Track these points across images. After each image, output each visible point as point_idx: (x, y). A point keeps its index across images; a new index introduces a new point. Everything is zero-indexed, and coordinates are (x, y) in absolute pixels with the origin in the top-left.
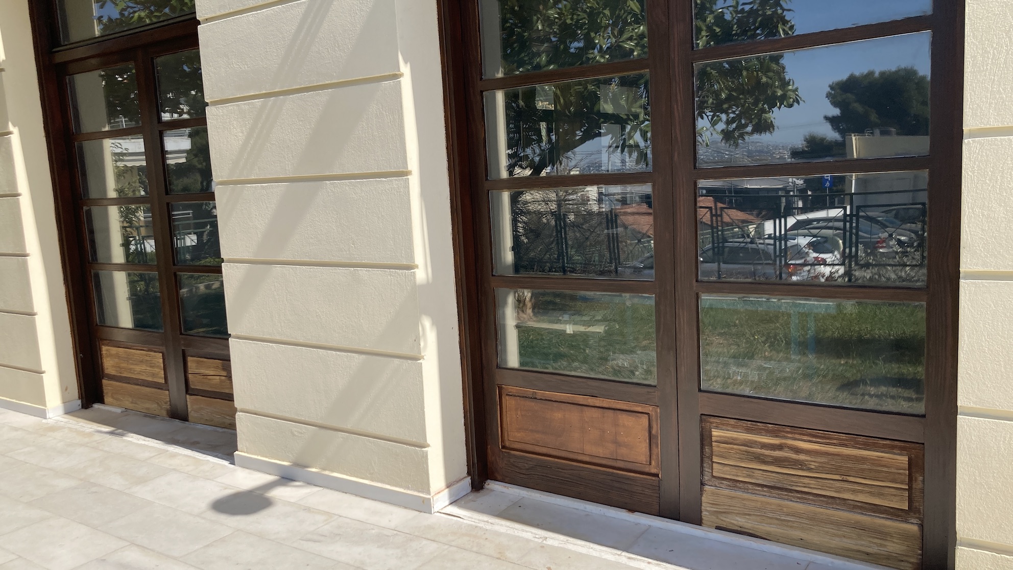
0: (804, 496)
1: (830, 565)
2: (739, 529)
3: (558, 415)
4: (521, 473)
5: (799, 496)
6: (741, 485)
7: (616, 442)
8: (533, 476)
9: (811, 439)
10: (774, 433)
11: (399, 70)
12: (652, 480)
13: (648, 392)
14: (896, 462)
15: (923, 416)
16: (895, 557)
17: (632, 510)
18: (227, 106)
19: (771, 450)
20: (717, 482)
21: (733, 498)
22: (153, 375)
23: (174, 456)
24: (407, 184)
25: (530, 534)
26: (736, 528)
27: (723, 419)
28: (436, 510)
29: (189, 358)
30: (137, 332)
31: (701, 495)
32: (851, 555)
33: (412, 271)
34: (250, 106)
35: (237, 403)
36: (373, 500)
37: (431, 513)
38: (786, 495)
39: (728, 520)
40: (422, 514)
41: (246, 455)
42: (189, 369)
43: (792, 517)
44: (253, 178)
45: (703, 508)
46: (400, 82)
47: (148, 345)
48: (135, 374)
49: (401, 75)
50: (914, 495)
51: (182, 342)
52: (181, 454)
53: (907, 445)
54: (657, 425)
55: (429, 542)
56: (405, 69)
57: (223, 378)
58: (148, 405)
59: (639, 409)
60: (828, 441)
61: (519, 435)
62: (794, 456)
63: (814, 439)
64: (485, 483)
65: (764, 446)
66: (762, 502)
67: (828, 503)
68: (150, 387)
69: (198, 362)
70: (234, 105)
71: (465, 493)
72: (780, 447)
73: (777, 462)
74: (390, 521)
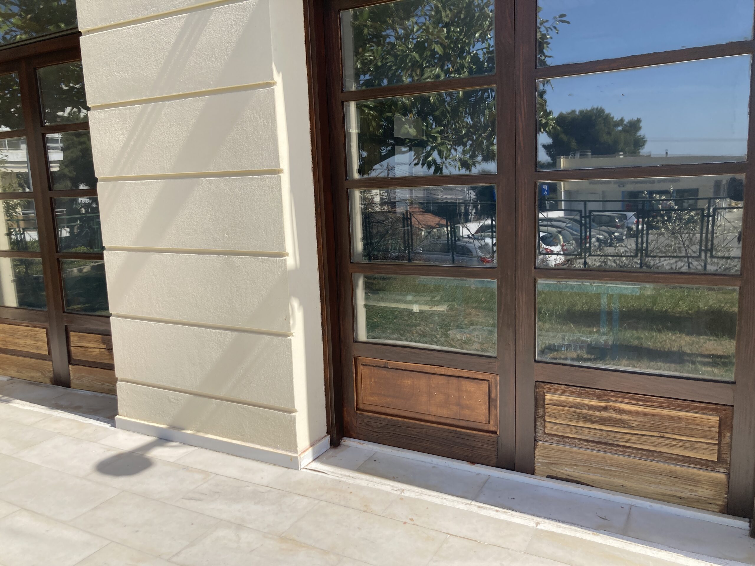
0: (624, 449)
1: (649, 508)
2: (568, 477)
3: (408, 381)
4: (373, 431)
5: (621, 449)
6: (570, 440)
7: (459, 405)
8: (385, 433)
9: (633, 402)
10: (600, 397)
11: (273, 79)
12: (492, 437)
13: (489, 362)
14: (708, 422)
15: (734, 383)
16: (704, 500)
17: (473, 462)
18: (109, 111)
19: (598, 411)
20: (548, 438)
21: (562, 451)
22: (38, 348)
23: (58, 420)
24: (279, 182)
25: (389, 487)
26: (564, 477)
27: (555, 385)
28: (302, 466)
29: (71, 333)
30: (22, 310)
31: (535, 449)
32: (666, 499)
33: (283, 258)
34: (131, 111)
35: (118, 373)
36: (244, 458)
37: (297, 469)
38: (609, 449)
39: (558, 470)
40: (290, 470)
41: (126, 418)
42: (72, 343)
43: (615, 467)
44: (133, 175)
45: (535, 460)
46: (273, 90)
47: (32, 322)
48: (20, 347)
49: (274, 84)
50: (723, 449)
51: (65, 319)
52: (65, 419)
53: (718, 407)
54: (496, 390)
55: (300, 497)
56: (278, 78)
57: (103, 350)
58: (32, 374)
59: (480, 377)
60: (648, 404)
61: (373, 399)
62: (617, 416)
63: (636, 402)
64: (342, 440)
65: (591, 408)
66: (588, 455)
67: (645, 455)
68: (35, 358)
69: (79, 337)
70: (115, 110)
71: (325, 450)
72: (605, 409)
73: (603, 421)
74: (262, 478)
